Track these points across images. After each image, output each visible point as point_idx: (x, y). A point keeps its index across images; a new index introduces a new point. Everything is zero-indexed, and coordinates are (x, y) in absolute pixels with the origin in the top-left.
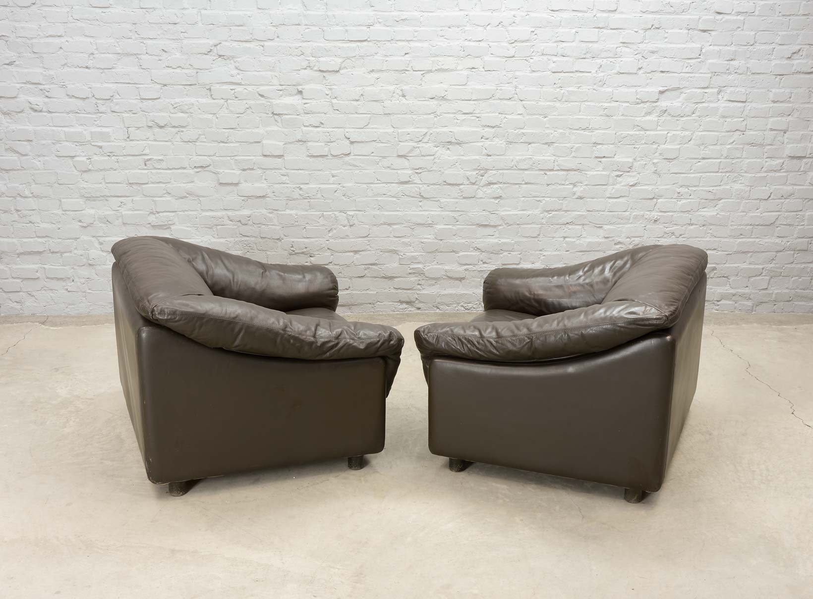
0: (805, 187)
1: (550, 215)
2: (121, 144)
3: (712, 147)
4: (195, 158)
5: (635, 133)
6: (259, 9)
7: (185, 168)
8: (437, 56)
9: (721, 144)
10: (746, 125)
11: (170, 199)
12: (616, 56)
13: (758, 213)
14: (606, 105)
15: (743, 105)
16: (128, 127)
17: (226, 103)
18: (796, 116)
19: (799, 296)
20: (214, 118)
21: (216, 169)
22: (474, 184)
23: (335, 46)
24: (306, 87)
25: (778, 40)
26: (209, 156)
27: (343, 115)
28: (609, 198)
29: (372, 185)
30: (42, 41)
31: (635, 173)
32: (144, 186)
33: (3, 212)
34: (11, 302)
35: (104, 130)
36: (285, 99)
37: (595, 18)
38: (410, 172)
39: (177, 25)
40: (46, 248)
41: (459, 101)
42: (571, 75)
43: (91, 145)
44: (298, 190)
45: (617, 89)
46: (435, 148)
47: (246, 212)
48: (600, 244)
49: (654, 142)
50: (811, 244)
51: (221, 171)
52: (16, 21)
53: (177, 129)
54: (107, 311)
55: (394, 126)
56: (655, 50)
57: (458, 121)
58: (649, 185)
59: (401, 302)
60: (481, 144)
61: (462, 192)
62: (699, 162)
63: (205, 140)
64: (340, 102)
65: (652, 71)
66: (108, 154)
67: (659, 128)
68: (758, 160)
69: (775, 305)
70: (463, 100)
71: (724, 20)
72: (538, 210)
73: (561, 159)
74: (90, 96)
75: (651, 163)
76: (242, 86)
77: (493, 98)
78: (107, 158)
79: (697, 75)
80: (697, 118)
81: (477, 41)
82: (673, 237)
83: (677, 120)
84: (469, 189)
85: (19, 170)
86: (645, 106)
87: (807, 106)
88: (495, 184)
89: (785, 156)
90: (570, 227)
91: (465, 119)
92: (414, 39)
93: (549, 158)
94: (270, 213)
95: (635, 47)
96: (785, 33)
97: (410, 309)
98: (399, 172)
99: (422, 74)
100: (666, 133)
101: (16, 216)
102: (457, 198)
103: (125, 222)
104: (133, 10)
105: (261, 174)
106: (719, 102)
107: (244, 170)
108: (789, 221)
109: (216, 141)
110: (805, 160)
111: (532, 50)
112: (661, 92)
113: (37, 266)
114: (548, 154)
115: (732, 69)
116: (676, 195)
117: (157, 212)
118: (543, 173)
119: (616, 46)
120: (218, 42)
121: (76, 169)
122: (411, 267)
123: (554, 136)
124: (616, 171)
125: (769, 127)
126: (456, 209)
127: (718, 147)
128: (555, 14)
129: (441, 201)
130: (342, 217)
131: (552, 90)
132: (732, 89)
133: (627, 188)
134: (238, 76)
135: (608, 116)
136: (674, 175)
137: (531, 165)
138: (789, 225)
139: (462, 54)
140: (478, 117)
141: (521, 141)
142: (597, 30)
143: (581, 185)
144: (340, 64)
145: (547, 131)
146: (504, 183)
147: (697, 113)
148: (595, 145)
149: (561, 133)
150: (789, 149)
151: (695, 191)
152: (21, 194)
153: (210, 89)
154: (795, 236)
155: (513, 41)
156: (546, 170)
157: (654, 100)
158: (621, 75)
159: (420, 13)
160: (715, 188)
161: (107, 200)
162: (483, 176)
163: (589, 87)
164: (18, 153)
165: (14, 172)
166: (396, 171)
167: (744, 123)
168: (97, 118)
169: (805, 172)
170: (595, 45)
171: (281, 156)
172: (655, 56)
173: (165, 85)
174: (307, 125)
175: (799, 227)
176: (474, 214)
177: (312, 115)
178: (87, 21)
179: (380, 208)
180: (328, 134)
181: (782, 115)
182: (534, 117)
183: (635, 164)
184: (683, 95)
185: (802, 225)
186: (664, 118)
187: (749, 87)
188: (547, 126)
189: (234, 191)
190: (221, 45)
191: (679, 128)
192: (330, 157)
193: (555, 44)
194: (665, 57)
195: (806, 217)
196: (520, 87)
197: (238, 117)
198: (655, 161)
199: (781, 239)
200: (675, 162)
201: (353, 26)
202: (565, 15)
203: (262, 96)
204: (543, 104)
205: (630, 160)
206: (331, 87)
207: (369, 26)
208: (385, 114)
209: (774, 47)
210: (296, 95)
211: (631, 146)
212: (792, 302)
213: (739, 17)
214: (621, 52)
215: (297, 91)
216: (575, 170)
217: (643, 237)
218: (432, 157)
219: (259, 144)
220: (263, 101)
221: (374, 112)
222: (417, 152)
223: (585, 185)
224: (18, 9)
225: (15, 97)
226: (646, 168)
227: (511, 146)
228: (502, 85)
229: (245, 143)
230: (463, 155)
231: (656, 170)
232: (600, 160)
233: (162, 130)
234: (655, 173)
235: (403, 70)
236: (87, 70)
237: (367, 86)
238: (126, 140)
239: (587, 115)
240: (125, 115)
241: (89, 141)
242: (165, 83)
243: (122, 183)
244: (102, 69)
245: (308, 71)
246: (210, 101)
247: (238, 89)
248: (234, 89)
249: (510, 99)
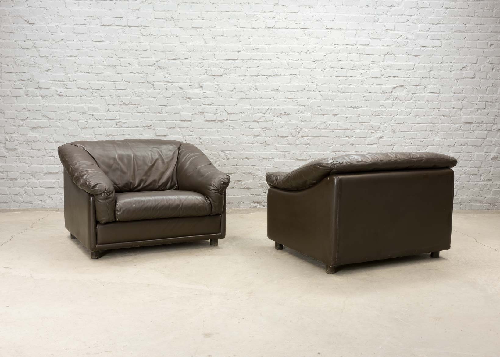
0: (473, 139)
1: (336, 154)
2: (104, 113)
3: (422, 117)
4: (144, 121)
5: (380, 109)
6: (181, 43)
7: (138, 127)
8: (274, 68)
9: (427, 116)
10: (440, 105)
12: (369, 69)
13: (449, 153)
14: (365, 94)
15: (437, 95)
16: (109, 105)
17: (161, 92)
18: (467, 101)
19: (474, 200)
20: (155, 100)
21: (155, 127)
22: (294, 136)
23: (220, 62)
24: (205, 84)
25: (455, 61)
26: (151, 120)
27: (224, 99)
28: (368, 145)
29: (239, 137)
30: (66, 59)
31: (381, 131)
32: (115, 136)
33: (38, 150)
34: (38, 201)
35: (95, 106)
36: (193, 90)
37: (358, 49)
38: (260, 130)
39: (137, 51)
40: (60, 170)
41: (286, 92)
42: (346, 78)
43: (88, 114)
44: (199, 139)
46: (273, 117)
49: (391, 114)
50: (479, 171)
51: (158, 128)
52: (52, 48)
53: (135, 106)
55: (251, 105)
56: (390, 65)
57: (286, 103)
58: (389, 137)
59: (254, 202)
60: (298, 115)
61: (288, 141)
62: (416, 125)
63: (149, 112)
64: (222, 92)
65: (389, 77)
66: (97, 119)
67: (393, 107)
68: (448, 124)
69: (461, 205)
70: (288, 91)
71: (426, 50)
72: (329, 151)
73: (341, 123)
74: (89, 88)
75: (390, 125)
76: (171, 83)
77: (304, 90)
78: (97, 121)
79: (412, 79)
80: (414, 101)
81: (296, 60)
83: (403, 103)
84: (291, 140)
85: (48, 127)
86: (386, 95)
87: (472, 95)
88: (306, 136)
89: (461, 122)
91: (290, 101)
92: (262, 59)
93: (335, 123)
95: (379, 64)
96: (458, 57)
97: (259, 206)
98: (254, 130)
99: (266, 78)
100: (397, 109)
101: (45, 153)
102: (285, 144)
104: (115, 43)
105: (179, 131)
106: (425, 93)
107: (170, 128)
108: (466, 158)
109: (155, 112)
110: (472, 125)
111: (325, 65)
112: (394, 88)
113: (54, 180)
114: (334, 121)
115: (431, 76)
116: (404, 143)
119: (369, 63)
120: (158, 60)
121: (79, 127)
122: (260, 182)
123: (337, 111)
124: (371, 130)
125: (452, 106)
126: (285, 151)
127: (426, 117)
128: (337, 46)
129: (277, 146)
130: (222, 154)
131: (336, 86)
132: (431, 86)
133: (377, 139)
134: (168, 78)
135: (366, 100)
136: (402, 132)
137: (325, 127)
138: (466, 160)
139: (288, 67)
140: (296, 101)
141: (320, 113)
142: (359, 55)
143: (353, 137)
144: (223, 71)
145: (333, 109)
146: (311, 136)
147: (414, 99)
148: (359, 116)
149: (341, 109)
150: (464, 119)
151: (414, 141)
152: (49, 141)
153: (153, 85)
154: (470, 166)
155: (315, 60)
156: (334, 129)
157: (390, 92)
158: (372, 78)
159: (265, 45)
160: (425, 139)
162: (299, 132)
163: (356, 85)
164: (48, 118)
165: (45, 128)
166: (252, 129)
167: (439, 104)
168: (92, 99)
169: (473, 131)
170: (358, 63)
171: (190, 121)
172: (390, 69)
174: (205, 104)
175: (472, 161)
176: (294, 153)
177: (207, 99)
178: (90, 49)
179: (243, 149)
180: (216, 109)
181: (459, 100)
182: (326, 100)
183: (381, 126)
184: (406, 89)
185: (473, 160)
186: (396, 101)
187: (441, 85)
188: (333, 105)
190: (160, 61)
191: (404, 107)
192: (216, 121)
193: (337, 62)
194: (395, 69)
195: (475, 156)
197: (168, 99)
198: (392, 125)
199: (462, 168)
200: (403, 125)
201: (230, 52)
202: (342, 47)
203: (181, 88)
204: (331, 93)
205: (379, 124)
206: (218, 84)
207: (238, 52)
208: (247, 98)
209: (453, 64)
210: (199, 88)
211: (378, 116)
212: (470, 204)
213: (433, 49)
214: (372, 66)
215: (199, 86)
216: (349, 130)
218: (272, 122)
219: (178, 114)
220: (181, 91)
221: (240, 97)
222: (263, 119)
223: (355, 138)
224: (54, 42)
225: (49, 88)
226: (387, 128)
227: (314, 116)
228: (309, 83)
229: (171, 114)
230: (288, 121)
231: (393, 130)
232: (362, 124)
233: (127, 106)
234: (392, 131)
235: (257, 75)
236: (88, 74)
237: (237, 83)
238: (107, 111)
239: (355, 100)
240: (107, 98)
241: (87, 112)
242: (129, 81)
243: (103, 135)
244: (96, 73)
245: (206, 75)
246: (153, 91)
247: (168, 85)
248: (166, 85)
249: (313, 91)
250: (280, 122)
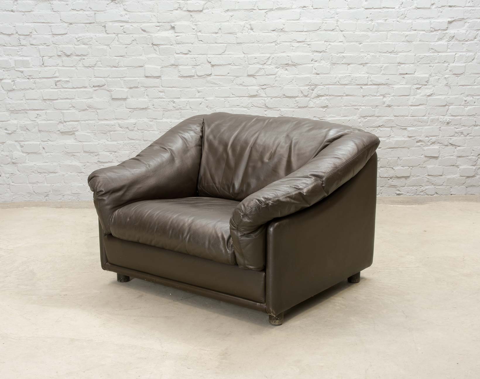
1: (366, 120)
2: (37, 69)
4: (94, 79)
5: (429, 54)
7: (85, 87)
11: (74, 111)
14: (407, 33)
16: (43, 56)
17: (117, 37)
20: (108, 48)
21: (109, 87)
22: (306, 96)
24: (178, 24)
26: (104, 78)
27: (206, 45)
28: (411, 106)
29: (228, 99)
31: (431, 86)
32: (54, 101)
35: (25, 58)
36: (162, 33)
38: (258, 88)
41: (294, 33)
42: (380, 10)
43: (15, 70)
44: (172, 103)
45: (416, 20)
46: (276, 69)
47: (133, 121)
48: (405, 142)
49: (445, 61)
51: (114, 89)
53: (80, 57)
54: (25, 199)
55: (245, 53)
57: (294, 48)
58: (442, 95)
61: (297, 103)
63: (101, 65)
64: (203, 34)
65: (442, 6)
66: (28, 77)
67: (449, 50)
70: (297, 31)
72: (356, 116)
73: (373, 76)
74: (14, 33)
75: (443, 77)
76: (129, 24)
77: (320, 29)
78: (28, 80)
79: (477, 8)
80: (479, 42)
82: (462, 135)
84: (303, 101)
86: (438, 33)
88: (323, 96)
90: (381, 129)
91: (299, 46)
93: (364, 75)
94: (151, 121)
98: (249, 88)
99: (265, 12)
100: (454, 54)
102: (293, 108)
103: (40, 130)
105: (144, 91)
107: (131, 88)
109: (109, 66)
112: (450, 22)
114: (363, 73)
116: (463, 103)
117: (64, 121)
118: (360, 87)
121: (3, 89)
123: (367, 58)
124: (416, 84)
129: (282, 110)
131: (365, 22)
133: (425, 97)
134: (126, 16)
135: (409, 42)
136: (461, 87)
137: (350, 81)
140: (309, 45)
141: (342, 62)
143: (390, 95)
144: (203, 5)
145: (362, 55)
146: (330, 96)
147: (478, 38)
148: (399, 64)
149: (373, 56)
151: (478, 99)
153: (105, 27)
156: (362, 85)
157: (445, 28)
158: (418, 10)
161: (26, 113)
162: (313, 90)
163: (394, 20)
166: (247, 87)
168: (19, 49)
171: (159, 77)
173: (71, 24)
174: (179, 52)
177: (183, 45)
180: (195, 59)
182: (352, 43)
183: (431, 79)
184: (467, 24)
186: (453, 42)
188: (362, 50)
189: (123, 104)
191: (464, 50)
192: (196, 77)
196: (341, 20)
197: (126, 47)
198: (446, 76)
200: (462, 76)
203: (144, 31)
204: (359, 33)
205: (427, 76)
206: (197, 23)
208: (238, 43)
210: (170, 30)
211: (426, 65)
215: (170, 27)
216: (384, 85)
217: (438, 136)
218: (274, 76)
219: (142, 68)
220: (145, 35)
221: (229, 42)
222: (262, 72)
223: (392, 96)
226: (439, 82)
227: (334, 66)
228: (326, 19)
229: (131, 68)
230: (298, 74)
231: (447, 83)
232: (403, 76)
233: (69, 58)
234: (446, 85)
235: (251, 9)
236: (12, 13)
237: (224, 22)
238: (41, 66)
239: (393, 42)
240: (41, 47)
241: (13, 67)
242: (71, 22)
243: (38, 100)
244: (24, 12)
245: (178, 12)
246: (105, 35)
247: (126, 26)
248: (123, 26)
249: (333, 30)
250: (285, 76)
